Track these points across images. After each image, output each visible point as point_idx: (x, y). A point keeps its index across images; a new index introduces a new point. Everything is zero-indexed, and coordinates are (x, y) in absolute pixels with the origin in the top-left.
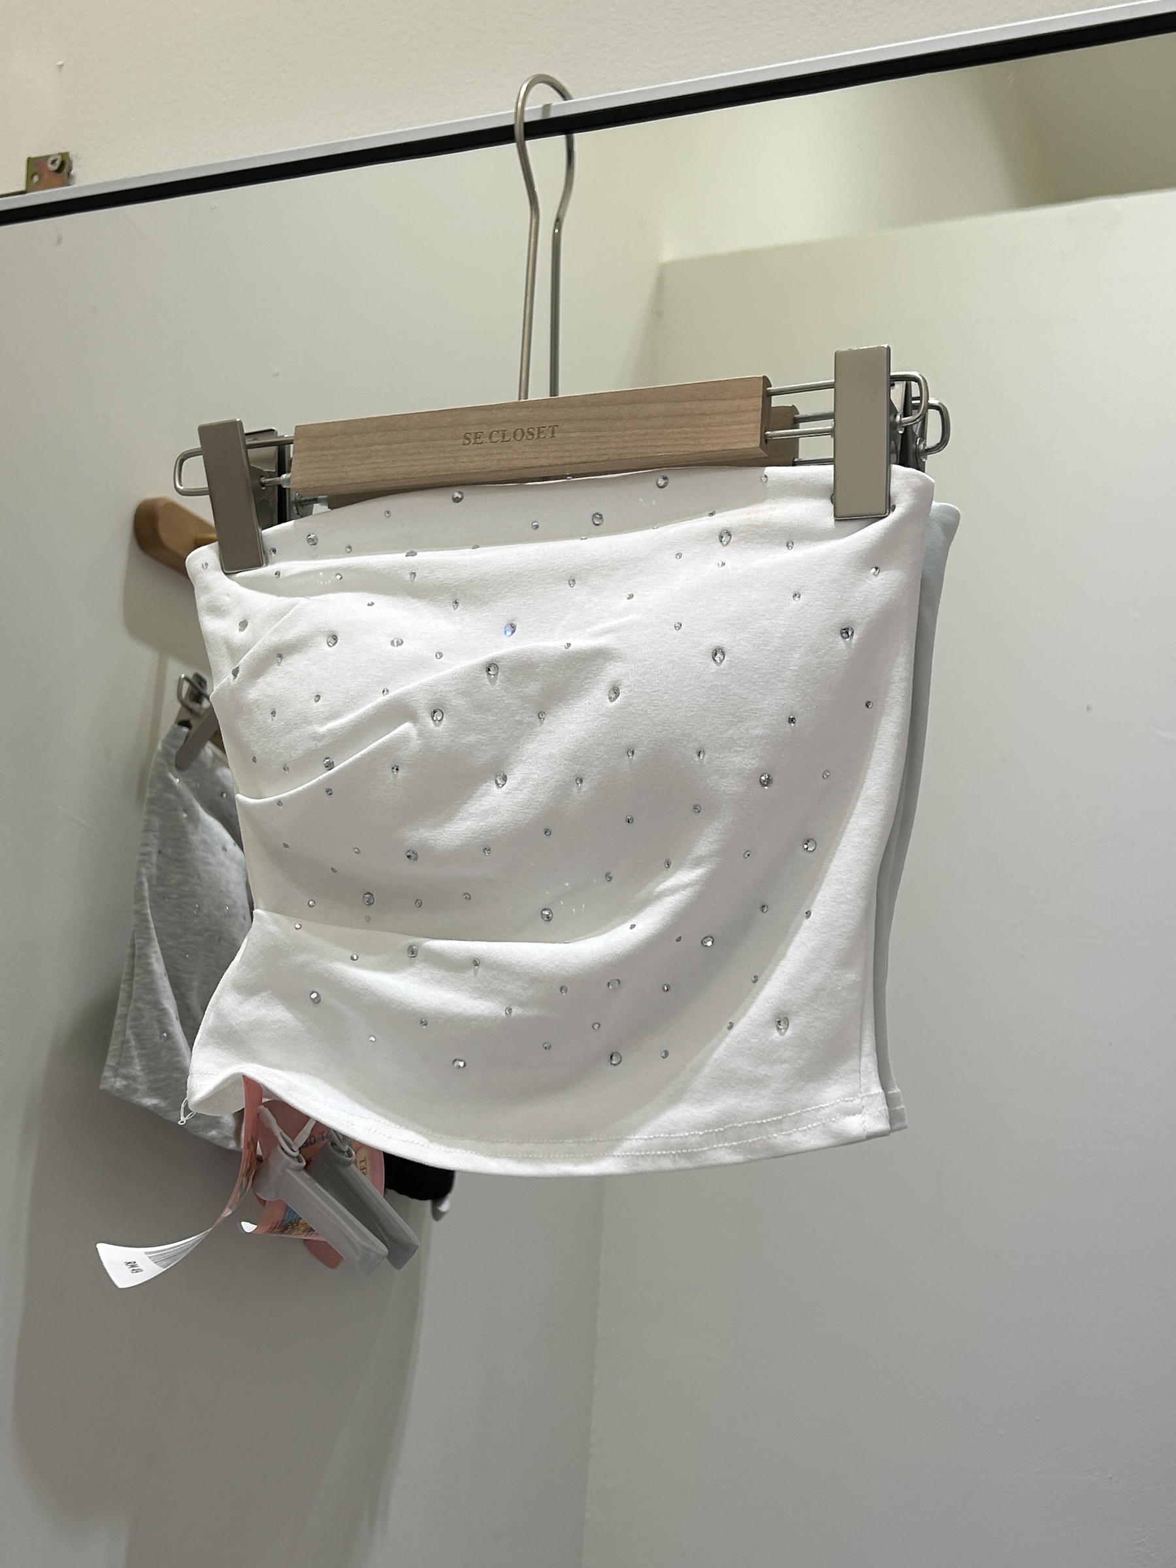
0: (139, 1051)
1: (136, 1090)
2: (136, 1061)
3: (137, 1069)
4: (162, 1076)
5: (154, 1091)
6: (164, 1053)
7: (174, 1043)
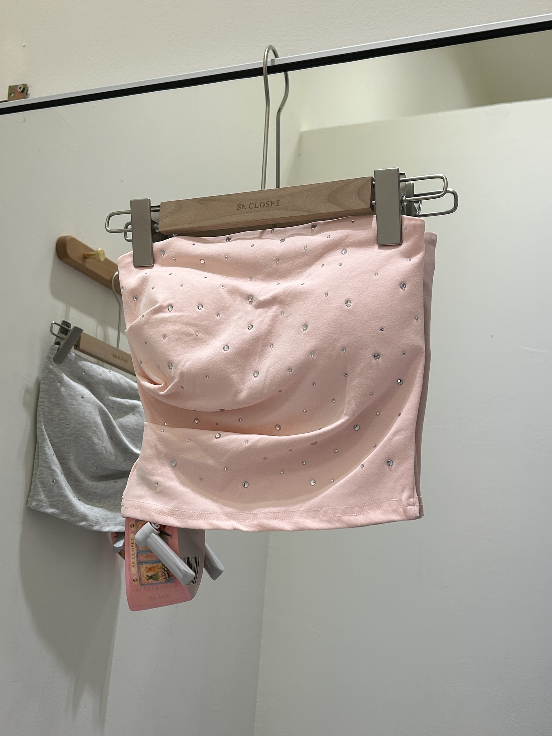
0: (43, 489)
1: (42, 506)
2: (42, 493)
3: (42, 497)
4: (55, 499)
5: (52, 506)
6: (55, 489)
7: (59, 484)
